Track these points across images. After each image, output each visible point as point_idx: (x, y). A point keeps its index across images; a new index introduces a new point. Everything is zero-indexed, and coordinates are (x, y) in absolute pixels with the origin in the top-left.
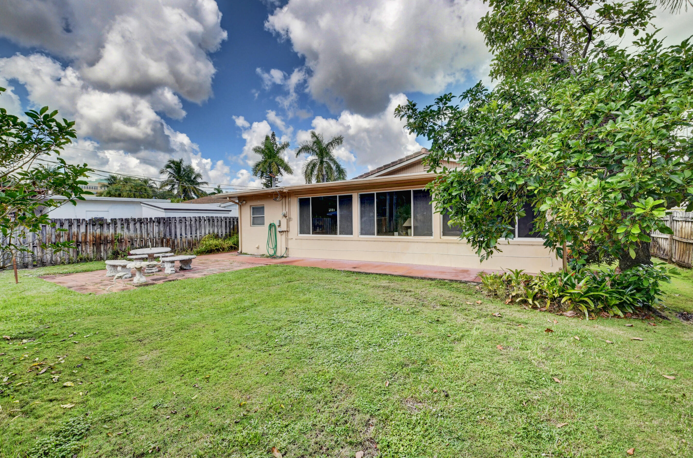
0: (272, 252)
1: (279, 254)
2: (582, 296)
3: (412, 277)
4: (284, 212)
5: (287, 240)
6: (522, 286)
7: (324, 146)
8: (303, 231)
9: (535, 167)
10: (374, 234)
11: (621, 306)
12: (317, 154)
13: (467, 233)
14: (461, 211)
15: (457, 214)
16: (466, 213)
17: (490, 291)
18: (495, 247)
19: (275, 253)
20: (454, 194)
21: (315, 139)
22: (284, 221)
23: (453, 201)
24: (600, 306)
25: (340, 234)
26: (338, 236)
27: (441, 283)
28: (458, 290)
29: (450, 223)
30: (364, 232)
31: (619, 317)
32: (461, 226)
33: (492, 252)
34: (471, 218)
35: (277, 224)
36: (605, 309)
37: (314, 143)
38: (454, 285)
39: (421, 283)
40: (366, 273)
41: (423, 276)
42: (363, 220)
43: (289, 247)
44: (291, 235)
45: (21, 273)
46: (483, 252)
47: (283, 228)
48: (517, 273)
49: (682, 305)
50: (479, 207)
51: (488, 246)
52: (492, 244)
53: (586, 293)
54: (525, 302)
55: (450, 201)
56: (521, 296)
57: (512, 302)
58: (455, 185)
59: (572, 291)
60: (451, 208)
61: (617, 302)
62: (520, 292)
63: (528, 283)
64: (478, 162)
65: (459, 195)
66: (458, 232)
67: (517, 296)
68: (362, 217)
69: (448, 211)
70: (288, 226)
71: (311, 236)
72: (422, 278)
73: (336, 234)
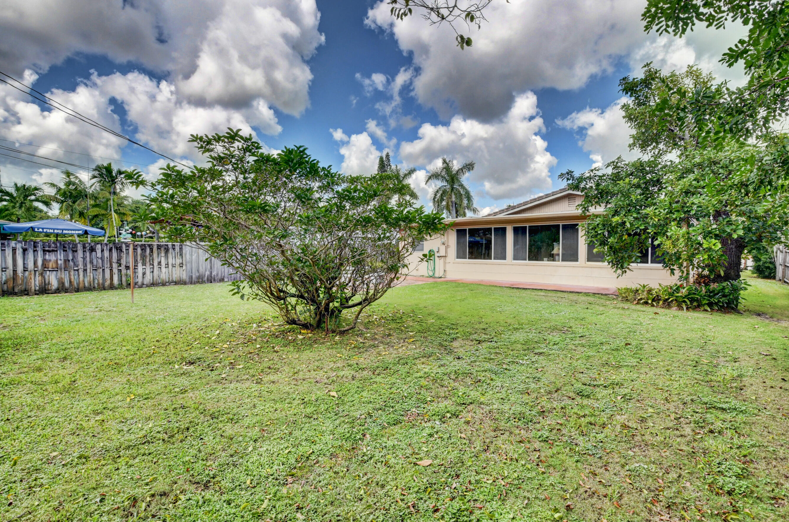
0: (431, 274)
1: (437, 275)
2: (684, 298)
3: (563, 291)
4: (443, 240)
5: (445, 263)
6: (645, 293)
7: (454, 172)
8: (460, 255)
9: (652, 218)
10: (526, 260)
11: (710, 305)
12: (447, 181)
13: (607, 258)
14: (603, 243)
15: (600, 245)
16: (607, 245)
17: (623, 297)
18: (628, 268)
19: (434, 274)
20: (599, 232)
21: (445, 165)
22: (443, 248)
23: (599, 237)
24: (695, 304)
25: (494, 259)
26: (493, 261)
27: (587, 294)
28: (599, 298)
29: (595, 250)
30: (515, 258)
31: (707, 311)
32: (604, 253)
33: (626, 272)
34: (611, 248)
35: (436, 250)
36: (699, 306)
37: (444, 168)
38: (597, 295)
39: (571, 295)
40: (524, 289)
41: (572, 290)
42: (517, 247)
43: (446, 269)
44: (448, 260)
45: (137, 291)
46: (619, 271)
47: (442, 253)
48: (644, 286)
49: (757, 308)
50: (616, 241)
51: (622, 267)
52: (625, 265)
53: (686, 296)
54: (646, 303)
55: (596, 236)
56: (644, 299)
57: (638, 303)
58: (600, 226)
59: (677, 295)
60: (597, 240)
61: (707, 302)
62: (643, 297)
63: (650, 291)
64: (616, 213)
65: (603, 233)
66: (600, 259)
67: (641, 299)
68: (515, 245)
69: (594, 242)
70: (446, 252)
71: (467, 260)
72: (570, 292)
73: (491, 259)
